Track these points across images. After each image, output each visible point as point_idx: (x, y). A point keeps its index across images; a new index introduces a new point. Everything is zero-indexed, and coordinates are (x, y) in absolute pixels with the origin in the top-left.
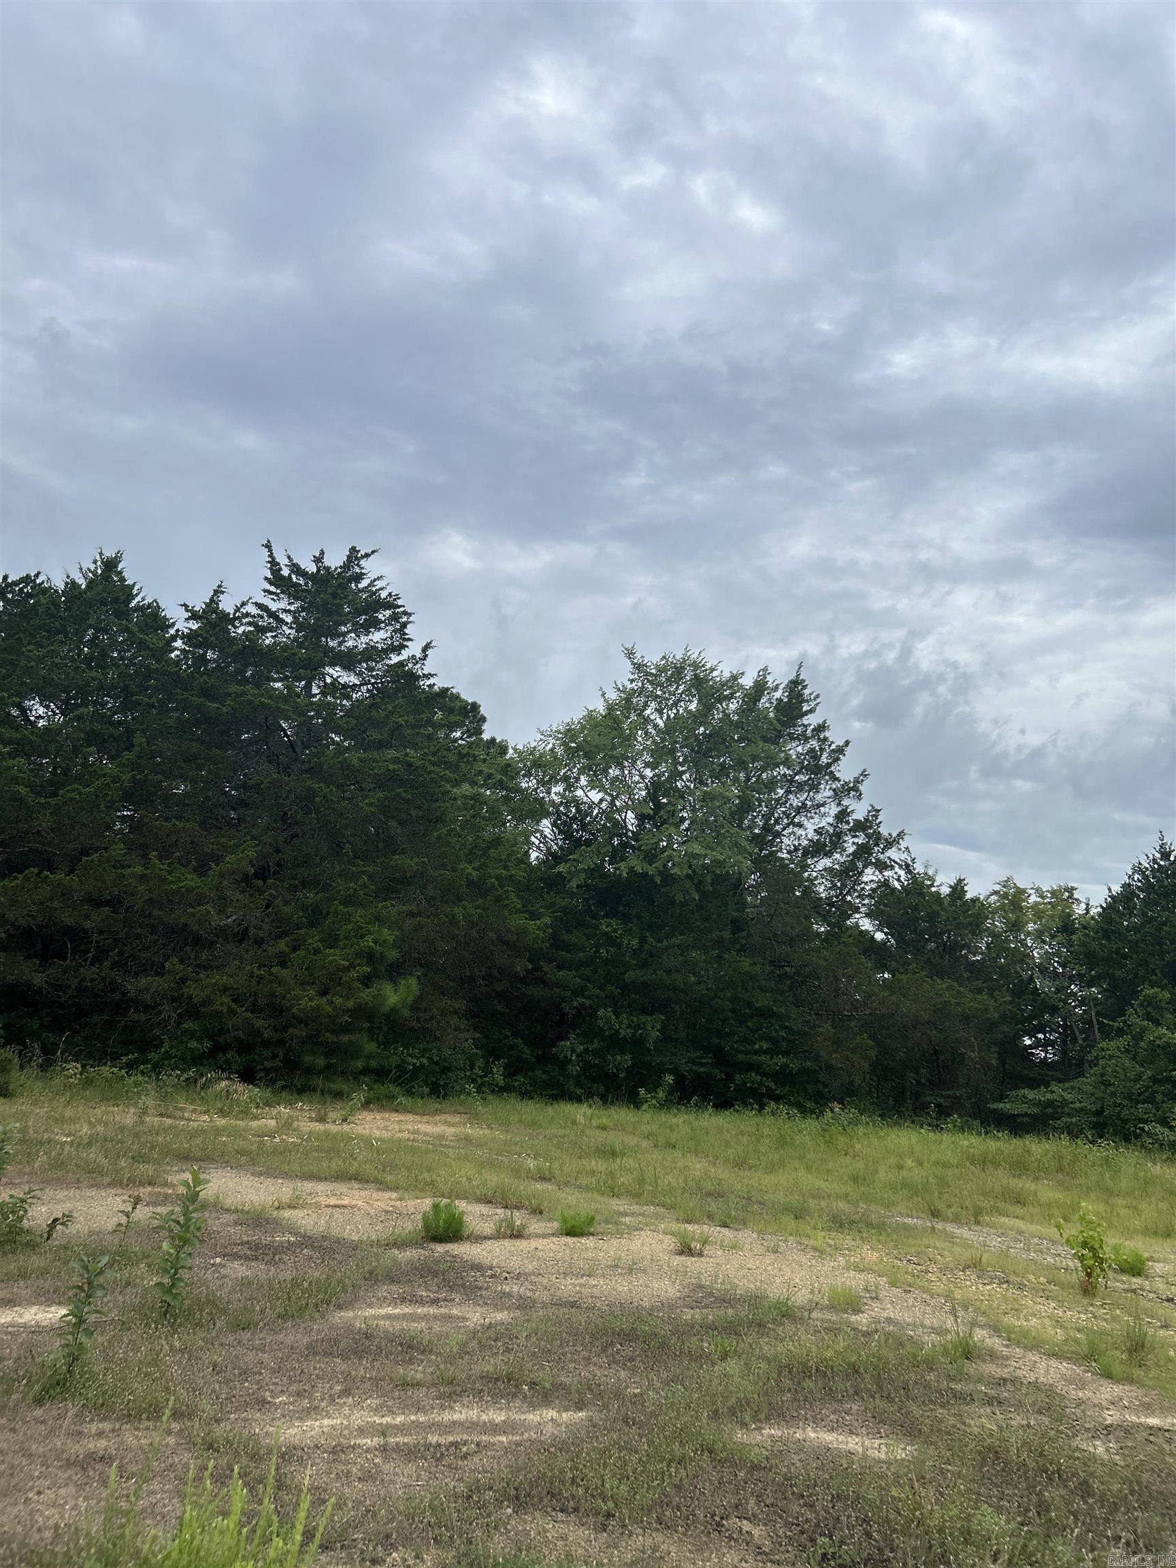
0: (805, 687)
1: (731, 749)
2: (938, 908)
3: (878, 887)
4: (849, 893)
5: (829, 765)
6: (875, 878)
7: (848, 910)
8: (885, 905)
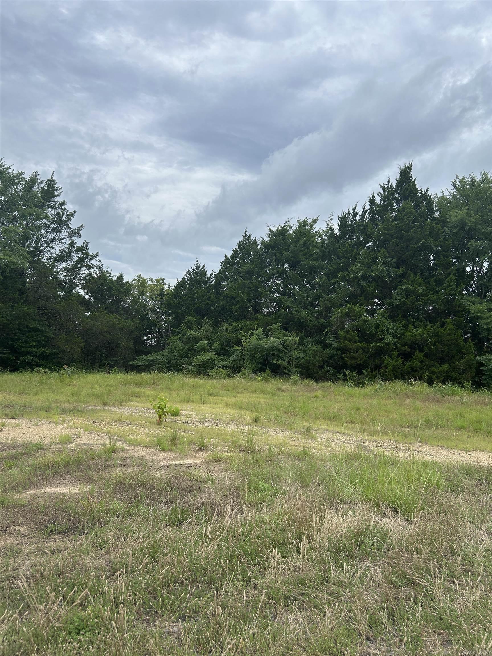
0: (56, 183)
1: (18, 209)
2: (112, 285)
3: (87, 276)
4: (74, 278)
5: (66, 221)
6: (85, 272)
7: (74, 285)
8: (90, 284)
